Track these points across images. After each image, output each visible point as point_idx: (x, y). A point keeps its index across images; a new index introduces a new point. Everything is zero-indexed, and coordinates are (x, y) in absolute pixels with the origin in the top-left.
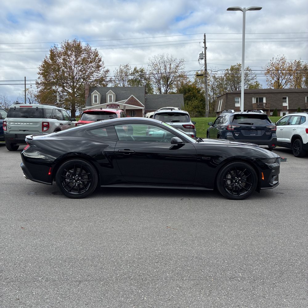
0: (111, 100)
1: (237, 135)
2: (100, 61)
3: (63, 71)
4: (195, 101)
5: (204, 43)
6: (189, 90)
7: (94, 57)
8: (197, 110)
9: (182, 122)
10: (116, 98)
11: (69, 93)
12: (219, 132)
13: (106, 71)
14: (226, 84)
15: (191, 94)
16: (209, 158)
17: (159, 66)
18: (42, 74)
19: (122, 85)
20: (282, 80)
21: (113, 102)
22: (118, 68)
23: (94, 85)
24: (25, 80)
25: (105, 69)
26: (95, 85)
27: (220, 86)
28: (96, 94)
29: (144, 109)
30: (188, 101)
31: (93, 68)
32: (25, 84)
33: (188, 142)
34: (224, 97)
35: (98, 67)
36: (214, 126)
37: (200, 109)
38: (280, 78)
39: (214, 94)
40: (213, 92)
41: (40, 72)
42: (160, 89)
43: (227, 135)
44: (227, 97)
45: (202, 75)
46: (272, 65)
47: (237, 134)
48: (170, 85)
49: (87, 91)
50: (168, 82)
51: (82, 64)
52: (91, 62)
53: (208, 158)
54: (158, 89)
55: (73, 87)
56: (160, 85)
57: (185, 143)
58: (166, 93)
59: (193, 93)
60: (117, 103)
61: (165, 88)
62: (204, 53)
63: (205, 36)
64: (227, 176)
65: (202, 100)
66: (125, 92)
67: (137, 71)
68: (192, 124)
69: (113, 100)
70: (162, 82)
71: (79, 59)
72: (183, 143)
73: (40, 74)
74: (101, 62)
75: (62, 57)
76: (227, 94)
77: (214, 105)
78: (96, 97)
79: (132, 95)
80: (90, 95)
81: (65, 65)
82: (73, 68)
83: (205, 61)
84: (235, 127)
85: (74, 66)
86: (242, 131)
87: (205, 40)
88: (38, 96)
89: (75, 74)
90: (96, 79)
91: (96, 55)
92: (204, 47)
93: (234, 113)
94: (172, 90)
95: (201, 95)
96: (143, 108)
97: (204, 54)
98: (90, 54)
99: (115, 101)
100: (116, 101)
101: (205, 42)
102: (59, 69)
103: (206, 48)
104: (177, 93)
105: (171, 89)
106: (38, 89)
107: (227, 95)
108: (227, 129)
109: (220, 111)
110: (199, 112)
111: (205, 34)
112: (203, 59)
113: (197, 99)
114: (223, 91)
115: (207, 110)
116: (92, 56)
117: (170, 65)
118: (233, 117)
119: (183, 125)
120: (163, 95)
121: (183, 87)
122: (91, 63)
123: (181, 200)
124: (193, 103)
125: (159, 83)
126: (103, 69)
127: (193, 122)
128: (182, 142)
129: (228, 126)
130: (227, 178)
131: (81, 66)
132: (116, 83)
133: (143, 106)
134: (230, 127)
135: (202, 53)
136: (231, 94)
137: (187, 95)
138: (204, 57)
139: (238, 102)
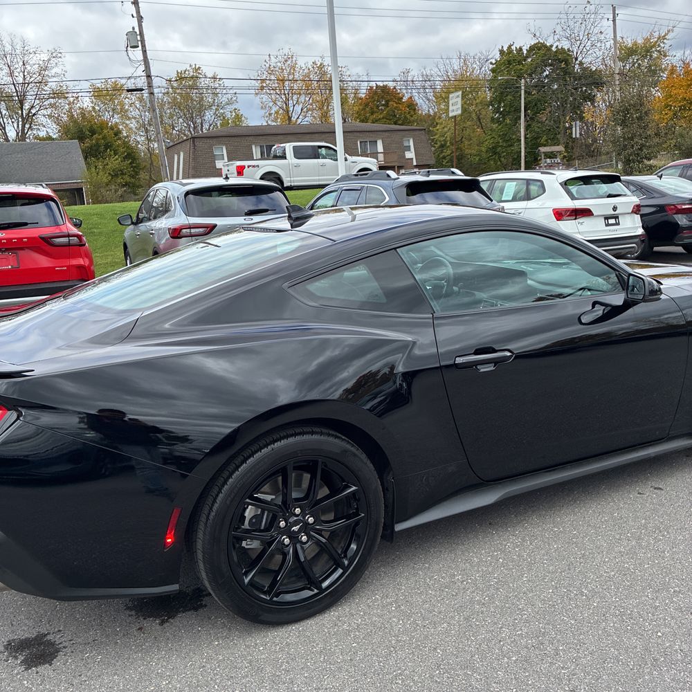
4: (112, 159)
5: (134, 3)
6: (93, 132)
8: (119, 180)
15: (97, 140)
20: (294, 106)
34: (188, 145)
37: (127, 179)
38: (291, 102)
44: (195, 146)
45: (141, 90)
46: (270, 72)
48: (30, 118)
58: (23, 139)
59: (103, 138)
61: (16, 125)
62: (137, 30)
65: (128, 156)
76: (193, 138)
83: (144, 52)
92: (135, 15)
95: (125, 142)
97: (138, 33)
103: (140, 19)
104: (61, 138)
107: (193, 142)
112: (138, 47)
113: (116, 153)
120: (12, 145)
124: (108, 165)
135: (131, 30)
136: (203, 139)
137: (88, 143)
138: (138, 41)
139: (221, 157)
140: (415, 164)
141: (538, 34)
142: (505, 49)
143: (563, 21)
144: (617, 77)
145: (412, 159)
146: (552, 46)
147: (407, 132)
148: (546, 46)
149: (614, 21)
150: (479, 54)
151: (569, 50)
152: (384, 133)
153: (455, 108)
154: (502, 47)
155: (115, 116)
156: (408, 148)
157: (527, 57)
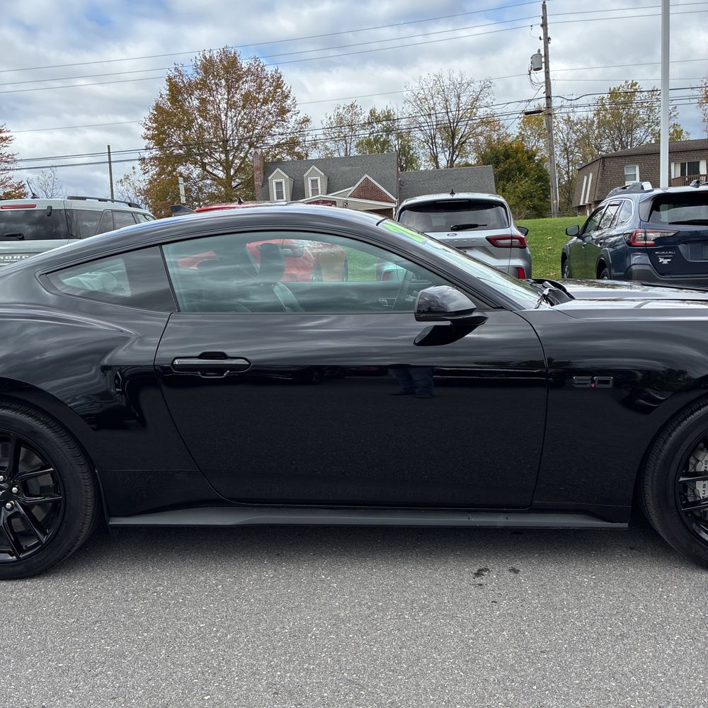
0: (315, 192)
1: (665, 262)
2: (287, 97)
3: (201, 126)
4: (522, 182)
5: (542, 26)
6: (507, 156)
7: (272, 88)
8: (528, 202)
9: (485, 227)
10: (328, 184)
11: (215, 178)
12: (602, 256)
13: (304, 122)
14: (600, 136)
15: (510, 164)
16: (607, 382)
17: (431, 102)
18: (152, 138)
19: (343, 154)
21: (322, 195)
22: (332, 113)
23: (274, 156)
24: (109, 153)
25: (301, 116)
26: (278, 157)
27: (584, 141)
28: (279, 178)
29: (396, 208)
30: (505, 183)
31: (270, 116)
32: (110, 162)
33: (502, 308)
34: (597, 166)
35: (283, 111)
36: (583, 239)
37: (536, 201)
39: (568, 163)
40: (568, 158)
41: (148, 132)
42: (435, 158)
43: (633, 262)
44: (604, 166)
45: (540, 111)
47: (665, 258)
48: (459, 146)
49: (258, 172)
50: (453, 140)
51: (244, 107)
52: (265, 102)
53: (600, 382)
54: (431, 160)
55: (227, 165)
56: (436, 147)
57: (488, 314)
58: (452, 166)
59: (516, 162)
60: (330, 196)
61: (447, 154)
62: (542, 52)
63: (544, 7)
64: (692, 460)
65: (540, 179)
66: (347, 168)
67: (376, 118)
68: (517, 233)
69: (320, 190)
70: (440, 141)
71: (238, 96)
72: (475, 314)
73: (149, 139)
74: (289, 102)
75: (197, 93)
76: (603, 158)
77: (570, 189)
78: (278, 185)
79: (366, 176)
80: (265, 182)
81: (203, 111)
82: (223, 118)
83: (547, 73)
84: (658, 235)
85: (226, 115)
86: (681, 247)
87: (544, 18)
88: (147, 192)
89: (229, 132)
90: (279, 142)
91: (278, 83)
92: (542, 37)
93: (652, 191)
94: (464, 160)
95: (538, 165)
96: (394, 205)
97: (543, 54)
98: (264, 81)
99: (325, 191)
100: (328, 192)
101: (544, 25)
102: (191, 122)
103: (547, 40)
104: (477, 164)
105: (462, 157)
106: (146, 175)
107: (603, 162)
108: (630, 243)
109: (587, 202)
110: (534, 208)
111: (544, 2)
112: (541, 69)
113: (526, 175)
114: (592, 154)
115: (555, 201)
116: (267, 88)
117: (459, 97)
118: (649, 205)
119: (488, 239)
120: (442, 171)
121: (491, 148)
122: (267, 103)
123: (478, 580)
124: (517, 187)
125: (432, 144)
126: (294, 117)
127: (519, 228)
128: (471, 311)
129: (632, 236)
130: (691, 469)
131: (243, 113)
132: (328, 150)
133: (395, 199)
134: (640, 235)
135: (537, 53)
136: (615, 159)
137: (502, 166)
138: (542, 63)
139: (633, 176)
155: (541, 141)
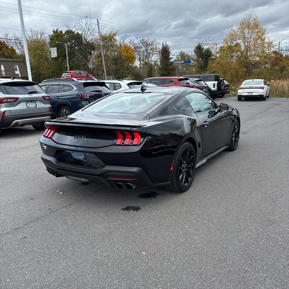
140: (20, 76)
141: (69, 26)
142: (55, 30)
143: (78, 23)
144: (101, 47)
145: (19, 74)
146: (74, 32)
147: (15, 62)
148: (72, 31)
149: (98, 25)
150: (40, 31)
151: (81, 34)
152: (4, 62)
153: (54, 54)
154: (54, 30)
156: (16, 70)
157: (65, 35)
